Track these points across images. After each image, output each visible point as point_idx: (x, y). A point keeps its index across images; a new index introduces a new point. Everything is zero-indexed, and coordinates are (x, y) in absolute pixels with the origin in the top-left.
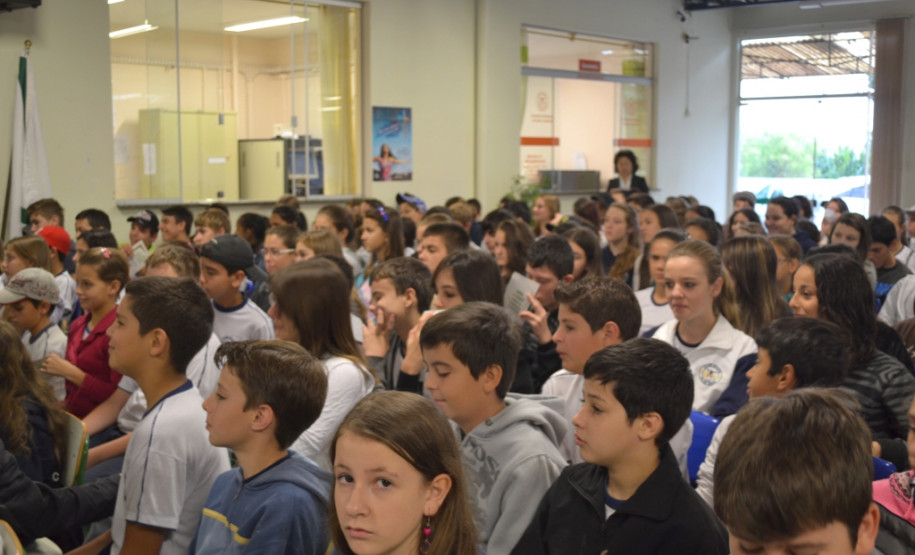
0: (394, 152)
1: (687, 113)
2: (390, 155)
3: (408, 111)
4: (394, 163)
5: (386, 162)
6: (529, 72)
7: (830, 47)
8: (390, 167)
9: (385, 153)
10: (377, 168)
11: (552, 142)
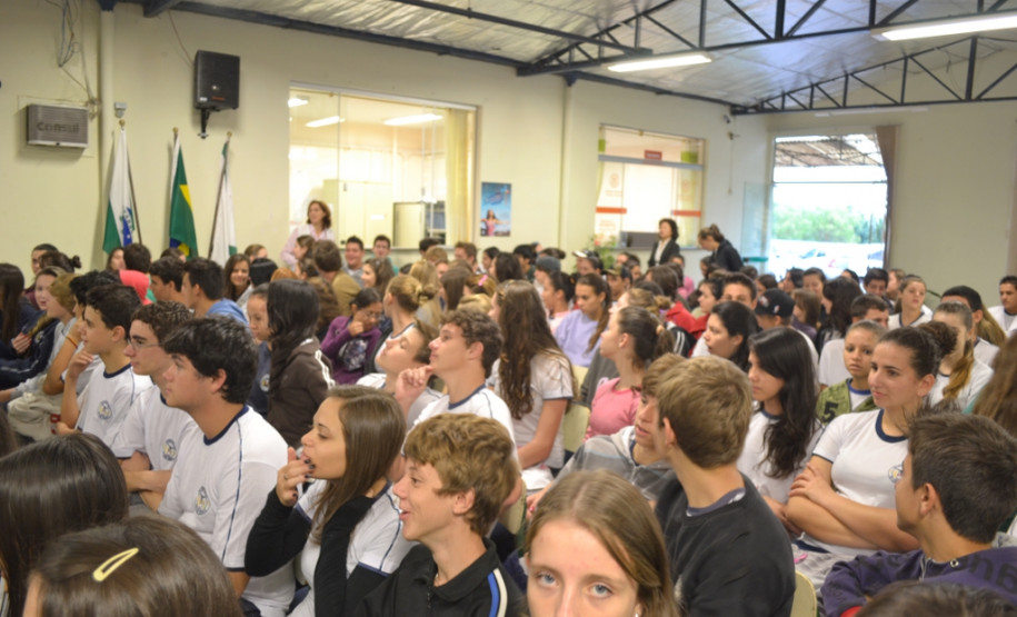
0: (497, 215)
1: (730, 191)
2: (494, 217)
3: (509, 186)
4: (497, 224)
5: (491, 222)
6: (604, 158)
7: (842, 145)
8: (493, 227)
9: (490, 216)
10: (484, 227)
11: (621, 211)
